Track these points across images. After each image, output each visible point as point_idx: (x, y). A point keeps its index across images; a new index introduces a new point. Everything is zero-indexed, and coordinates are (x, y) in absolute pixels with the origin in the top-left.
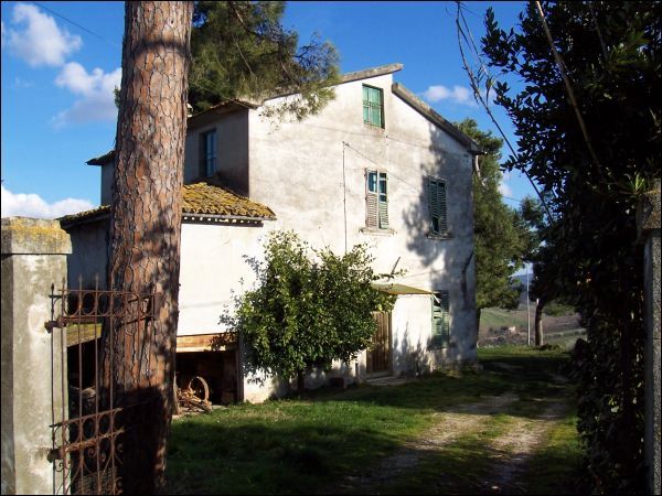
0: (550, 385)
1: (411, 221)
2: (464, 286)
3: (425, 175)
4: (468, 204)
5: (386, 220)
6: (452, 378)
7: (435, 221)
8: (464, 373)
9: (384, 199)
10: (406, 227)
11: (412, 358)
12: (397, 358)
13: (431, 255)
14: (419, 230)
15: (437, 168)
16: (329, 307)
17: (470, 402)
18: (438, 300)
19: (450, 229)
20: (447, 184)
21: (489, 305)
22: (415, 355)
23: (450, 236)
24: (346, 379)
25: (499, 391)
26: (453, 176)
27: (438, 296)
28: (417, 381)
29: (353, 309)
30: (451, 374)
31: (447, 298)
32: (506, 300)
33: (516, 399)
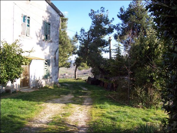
0: (83, 91)
1: (38, 35)
2: (55, 58)
3: (44, 20)
4: (58, 32)
5: (29, 34)
6: (50, 89)
7: (46, 36)
8: (55, 87)
9: (28, 26)
10: (36, 37)
11: (37, 82)
12: (32, 82)
13: (45, 47)
14: (41, 38)
15: (48, 18)
16: (4, 62)
17: (57, 98)
18: (46, 63)
19: (51, 39)
20: (51, 24)
21: (62, 67)
22: (38, 81)
23: (51, 42)
24: (11, 90)
25: (66, 93)
26: (53, 22)
27: (46, 61)
28: (38, 90)
29: (13, 63)
30: (50, 87)
31: (49, 62)
32: (67, 65)
33: (73, 97)
